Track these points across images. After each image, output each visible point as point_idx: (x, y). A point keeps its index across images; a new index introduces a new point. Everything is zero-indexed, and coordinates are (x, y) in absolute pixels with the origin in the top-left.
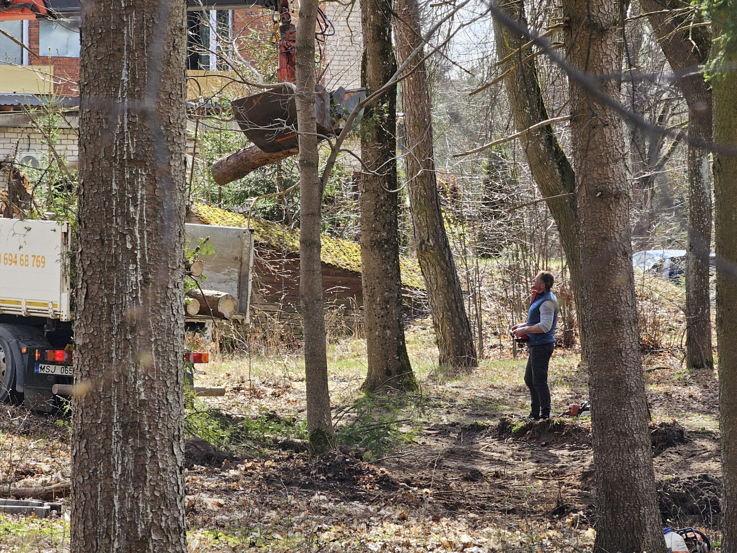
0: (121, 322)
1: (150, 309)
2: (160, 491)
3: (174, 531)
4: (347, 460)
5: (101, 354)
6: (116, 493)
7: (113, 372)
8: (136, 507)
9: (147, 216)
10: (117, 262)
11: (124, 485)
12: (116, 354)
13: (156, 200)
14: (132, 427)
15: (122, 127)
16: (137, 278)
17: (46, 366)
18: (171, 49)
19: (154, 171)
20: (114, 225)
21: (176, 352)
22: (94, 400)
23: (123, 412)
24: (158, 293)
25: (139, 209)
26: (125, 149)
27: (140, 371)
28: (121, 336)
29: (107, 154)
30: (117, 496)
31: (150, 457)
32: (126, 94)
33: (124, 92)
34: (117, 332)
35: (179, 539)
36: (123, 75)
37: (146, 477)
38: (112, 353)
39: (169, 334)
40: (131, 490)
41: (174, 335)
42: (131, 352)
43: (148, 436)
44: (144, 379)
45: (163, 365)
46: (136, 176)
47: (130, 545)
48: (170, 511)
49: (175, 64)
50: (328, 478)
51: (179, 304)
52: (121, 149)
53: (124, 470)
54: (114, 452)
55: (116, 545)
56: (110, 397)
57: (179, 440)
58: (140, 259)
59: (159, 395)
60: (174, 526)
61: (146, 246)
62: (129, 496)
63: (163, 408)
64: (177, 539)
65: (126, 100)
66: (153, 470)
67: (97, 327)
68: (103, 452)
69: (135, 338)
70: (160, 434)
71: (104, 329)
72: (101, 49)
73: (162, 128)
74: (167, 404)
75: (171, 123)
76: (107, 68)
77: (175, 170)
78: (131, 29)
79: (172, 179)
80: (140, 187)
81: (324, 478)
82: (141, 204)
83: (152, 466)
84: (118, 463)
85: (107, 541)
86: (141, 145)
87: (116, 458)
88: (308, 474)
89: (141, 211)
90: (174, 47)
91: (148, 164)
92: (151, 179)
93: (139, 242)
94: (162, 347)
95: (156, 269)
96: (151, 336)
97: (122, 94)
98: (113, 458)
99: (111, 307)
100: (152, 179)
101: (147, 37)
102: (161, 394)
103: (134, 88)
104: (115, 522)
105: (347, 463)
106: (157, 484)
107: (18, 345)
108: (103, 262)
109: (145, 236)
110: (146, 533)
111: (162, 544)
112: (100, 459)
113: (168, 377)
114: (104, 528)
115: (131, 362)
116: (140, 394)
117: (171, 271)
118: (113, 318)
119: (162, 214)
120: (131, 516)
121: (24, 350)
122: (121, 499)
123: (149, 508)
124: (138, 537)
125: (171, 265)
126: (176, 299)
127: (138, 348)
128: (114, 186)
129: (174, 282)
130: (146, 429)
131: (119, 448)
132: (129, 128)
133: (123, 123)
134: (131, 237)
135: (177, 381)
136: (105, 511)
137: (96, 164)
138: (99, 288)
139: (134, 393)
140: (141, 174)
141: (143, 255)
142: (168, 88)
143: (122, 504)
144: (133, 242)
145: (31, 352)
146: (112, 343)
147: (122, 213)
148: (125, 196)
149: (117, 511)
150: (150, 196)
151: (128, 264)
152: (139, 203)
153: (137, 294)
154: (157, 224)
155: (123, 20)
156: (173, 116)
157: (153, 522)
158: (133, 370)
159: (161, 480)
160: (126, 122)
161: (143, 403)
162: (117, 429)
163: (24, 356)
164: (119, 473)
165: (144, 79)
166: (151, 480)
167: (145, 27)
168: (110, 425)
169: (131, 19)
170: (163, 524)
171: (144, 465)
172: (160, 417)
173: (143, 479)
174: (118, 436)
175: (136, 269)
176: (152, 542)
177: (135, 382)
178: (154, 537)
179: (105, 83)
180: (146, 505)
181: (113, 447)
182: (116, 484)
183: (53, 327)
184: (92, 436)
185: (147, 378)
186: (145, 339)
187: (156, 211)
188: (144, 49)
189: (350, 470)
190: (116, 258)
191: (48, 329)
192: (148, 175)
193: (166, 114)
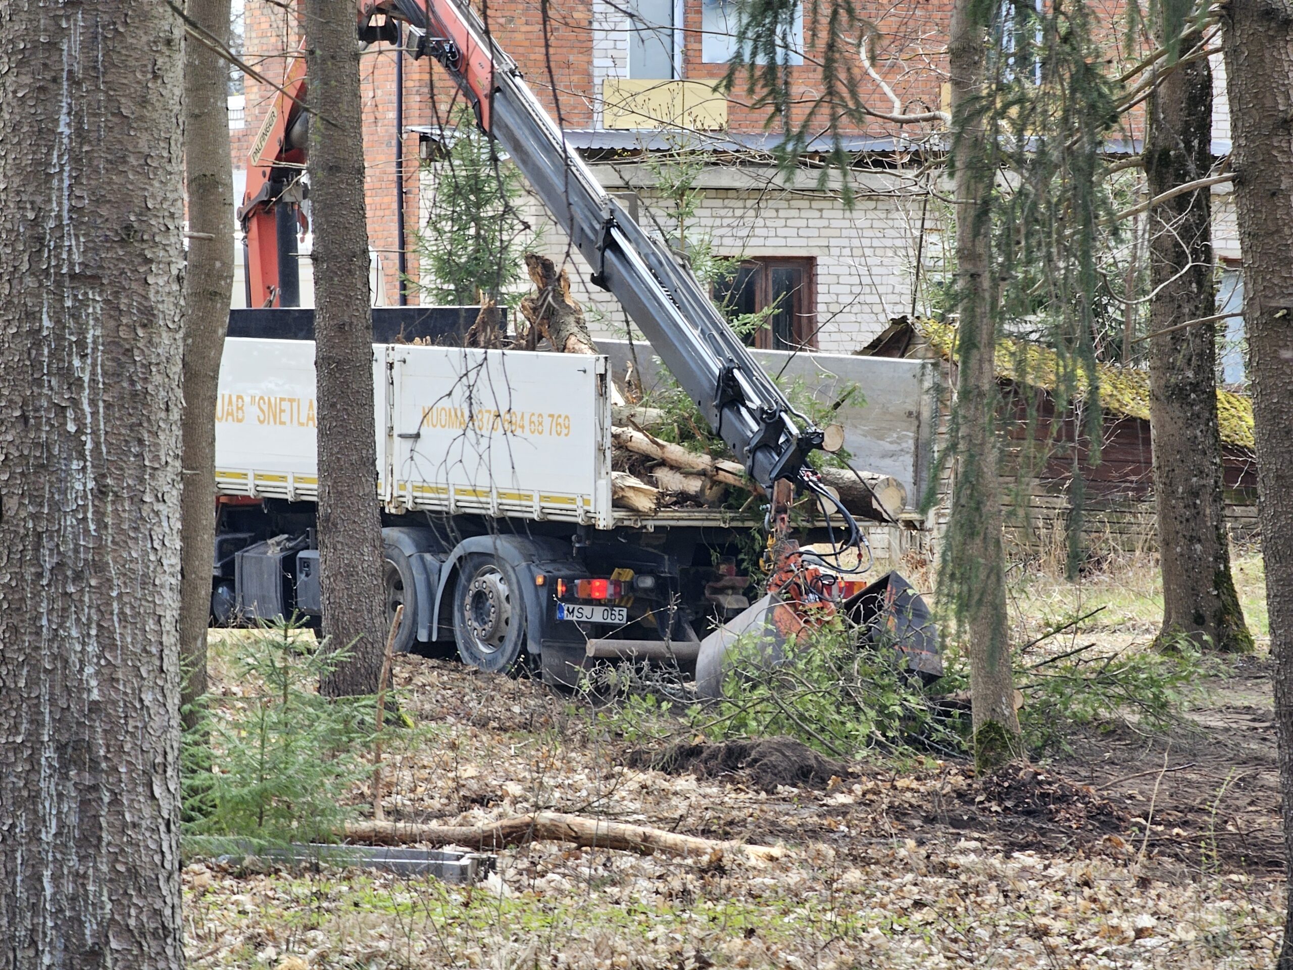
0: (57, 563)
1: (110, 539)
2: (126, 863)
3: (153, 934)
4: (1040, 778)
5: (22, 621)
6: (47, 867)
7: (43, 652)
8: (81, 891)
9: (105, 373)
10: (50, 456)
11: (61, 852)
12: (49, 620)
13: (121, 346)
14: (74, 749)
15: (59, 217)
16: (85, 484)
17: (577, 607)
18: (150, 76)
19: (116, 294)
20: (45, 391)
21: (160, 616)
22: (12, 702)
23: (60, 723)
24: (124, 511)
25: (89, 361)
26: (65, 256)
27: (89, 649)
28: (57, 588)
29: (34, 264)
30: (49, 873)
31: (109, 803)
32: (66, 157)
33: (62, 155)
34: (50, 580)
35: (164, 949)
36: (62, 123)
37: (100, 839)
38: (40, 619)
39: (145, 583)
40: (74, 861)
41: (155, 585)
42: (74, 616)
43: (104, 765)
44: (98, 664)
45: (133, 638)
46: (84, 303)
47: (71, 959)
48: (145, 898)
49: (157, 104)
50: (1006, 809)
51: (167, 530)
52: (57, 257)
53: (61, 825)
54: (44, 794)
55: (47, 960)
56: (38, 697)
57: (165, 771)
58: (91, 451)
59: (125, 693)
60: (153, 925)
61: (102, 427)
62: (69, 872)
63: (134, 715)
64: (159, 949)
65: (67, 168)
66: (114, 826)
67: (16, 573)
68: (25, 793)
69: (82, 590)
70: (127, 762)
71: (28, 577)
72: (24, 77)
73: (133, 218)
74: (142, 709)
75: (149, 209)
76: (33, 111)
77: (157, 292)
78: (75, 41)
79: (152, 308)
80: (91, 322)
81: (999, 809)
82: (93, 353)
83: (112, 819)
84: (50, 813)
85: (31, 953)
86: (94, 249)
87: (47, 805)
88: (972, 802)
89: (94, 365)
90: (154, 72)
91: (105, 281)
92: (111, 309)
93: (89, 420)
94: (133, 608)
95: (122, 469)
96: (111, 588)
97: (60, 157)
98: (43, 804)
99: (39, 535)
100: (113, 309)
101: (103, 56)
102: (129, 691)
103: (81, 148)
104: (45, 918)
105: (1040, 783)
106: (122, 850)
107: (530, 570)
108: (26, 457)
109: (101, 410)
110: (99, 938)
111: (130, 957)
112: (20, 808)
113: (144, 660)
114: (26, 929)
115: (74, 633)
116: (89, 691)
117: (149, 471)
118: (44, 555)
119: (132, 370)
120: (73, 909)
121: (540, 581)
122: (56, 878)
123: (105, 893)
124: (84, 946)
125: (150, 461)
126: (160, 522)
127: (86, 610)
128: (46, 322)
129: (154, 490)
130: (102, 753)
131: (52, 787)
132: (71, 218)
133: (60, 210)
134: (75, 412)
135: (161, 667)
136: (28, 899)
137: (15, 282)
138: (21, 504)
139: (80, 690)
140: (94, 300)
141: (97, 445)
142: (143, 146)
143: (58, 887)
144: (79, 420)
145: (550, 583)
146: (42, 601)
147: (59, 369)
148: (65, 339)
149: (48, 898)
150: (109, 339)
151: (69, 459)
152: (89, 351)
153: (85, 512)
154: (123, 388)
155: (60, 26)
156: (153, 196)
157: (112, 919)
158: (78, 648)
159: (130, 843)
160: (66, 207)
161: (95, 707)
162: (49, 754)
163: (540, 589)
164: (53, 831)
165: (99, 131)
166: (109, 844)
167: (100, 38)
168: (36, 745)
169: (75, 25)
170: (132, 922)
171: (96, 817)
172: (127, 732)
173: (95, 842)
174: (50, 766)
175: (84, 468)
176: (112, 954)
177: (81, 670)
178: (114, 945)
179: (30, 137)
180: (101, 890)
181: (42, 785)
182: (47, 852)
183: (588, 539)
184: (8, 765)
185: (103, 662)
186: (101, 594)
187: (121, 365)
188: (97, 77)
189: (1044, 795)
190: (48, 450)
191: (578, 542)
192: (106, 301)
193: (140, 193)
